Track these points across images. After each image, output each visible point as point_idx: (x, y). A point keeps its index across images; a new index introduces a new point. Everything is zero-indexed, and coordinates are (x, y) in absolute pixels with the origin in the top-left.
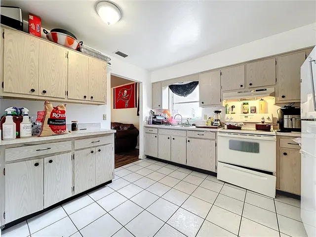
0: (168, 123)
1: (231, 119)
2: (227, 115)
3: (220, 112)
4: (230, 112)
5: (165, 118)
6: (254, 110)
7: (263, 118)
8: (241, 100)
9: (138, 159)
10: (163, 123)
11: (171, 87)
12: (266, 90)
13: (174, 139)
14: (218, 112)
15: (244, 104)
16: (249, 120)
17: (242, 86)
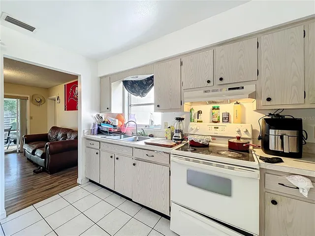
0: (119, 133)
1: (197, 130)
2: (191, 123)
3: (183, 119)
4: (196, 120)
5: (114, 126)
6: (227, 119)
7: (239, 131)
8: (211, 103)
9: (76, 184)
10: (110, 133)
11: (125, 83)
12: (243, 87)
13: (117, 159)
14: (180, 119)
15: (214, 108)
16: (219, 132)
17: (209, 82)
